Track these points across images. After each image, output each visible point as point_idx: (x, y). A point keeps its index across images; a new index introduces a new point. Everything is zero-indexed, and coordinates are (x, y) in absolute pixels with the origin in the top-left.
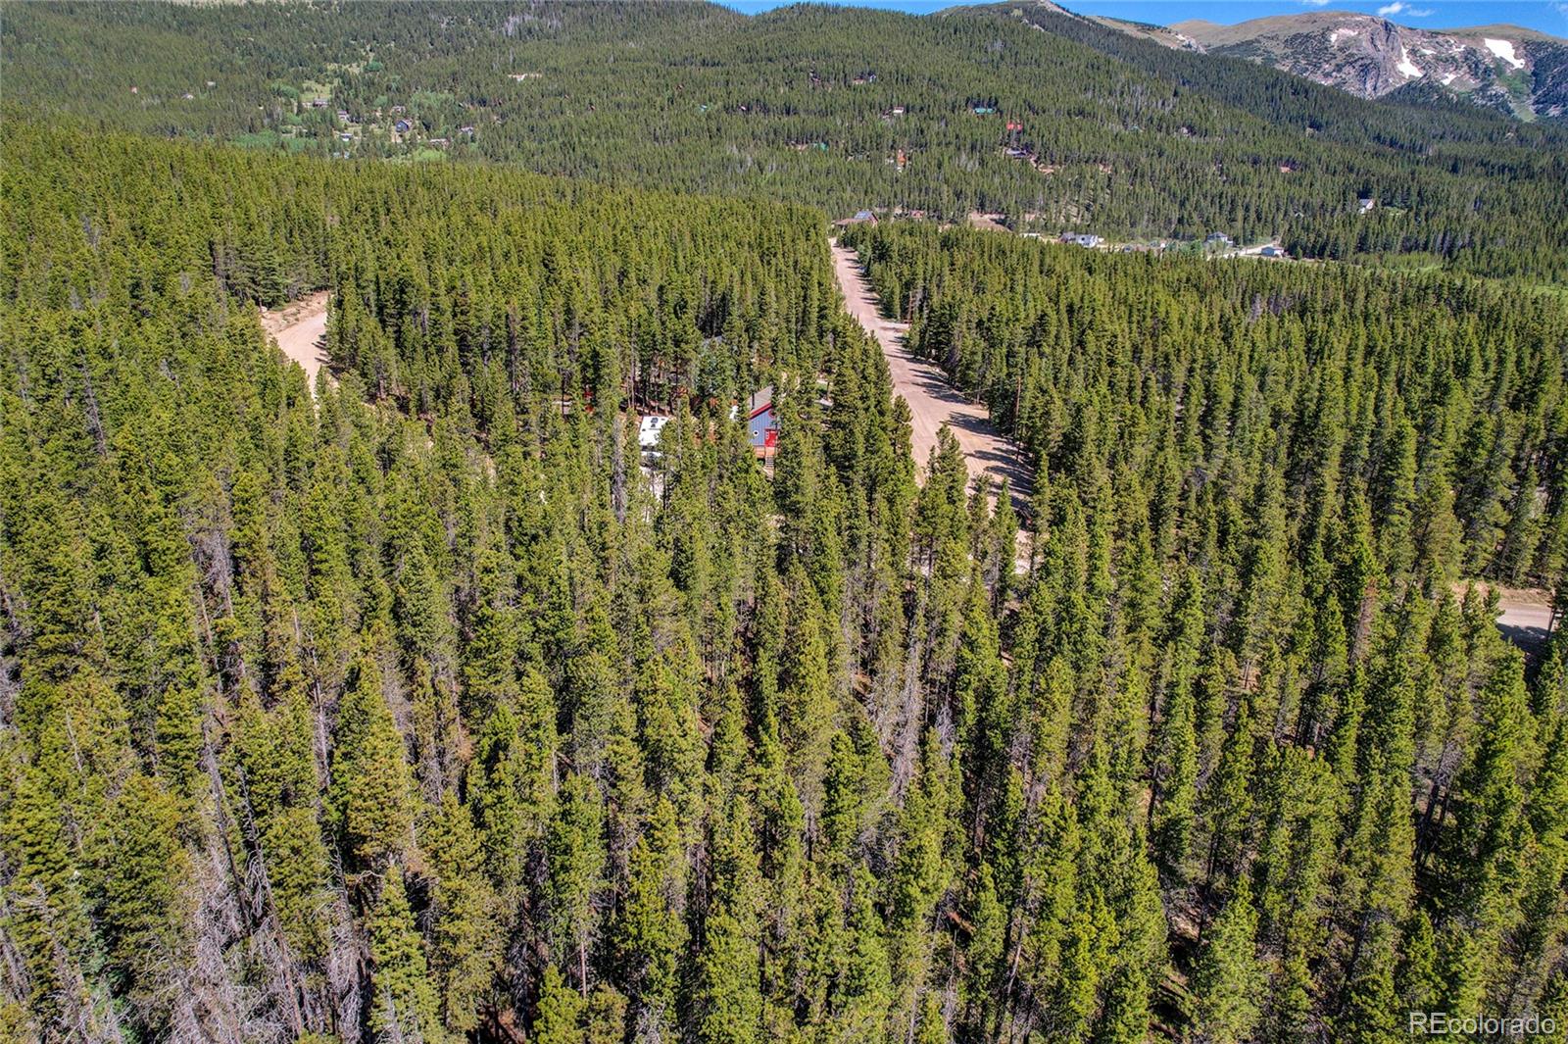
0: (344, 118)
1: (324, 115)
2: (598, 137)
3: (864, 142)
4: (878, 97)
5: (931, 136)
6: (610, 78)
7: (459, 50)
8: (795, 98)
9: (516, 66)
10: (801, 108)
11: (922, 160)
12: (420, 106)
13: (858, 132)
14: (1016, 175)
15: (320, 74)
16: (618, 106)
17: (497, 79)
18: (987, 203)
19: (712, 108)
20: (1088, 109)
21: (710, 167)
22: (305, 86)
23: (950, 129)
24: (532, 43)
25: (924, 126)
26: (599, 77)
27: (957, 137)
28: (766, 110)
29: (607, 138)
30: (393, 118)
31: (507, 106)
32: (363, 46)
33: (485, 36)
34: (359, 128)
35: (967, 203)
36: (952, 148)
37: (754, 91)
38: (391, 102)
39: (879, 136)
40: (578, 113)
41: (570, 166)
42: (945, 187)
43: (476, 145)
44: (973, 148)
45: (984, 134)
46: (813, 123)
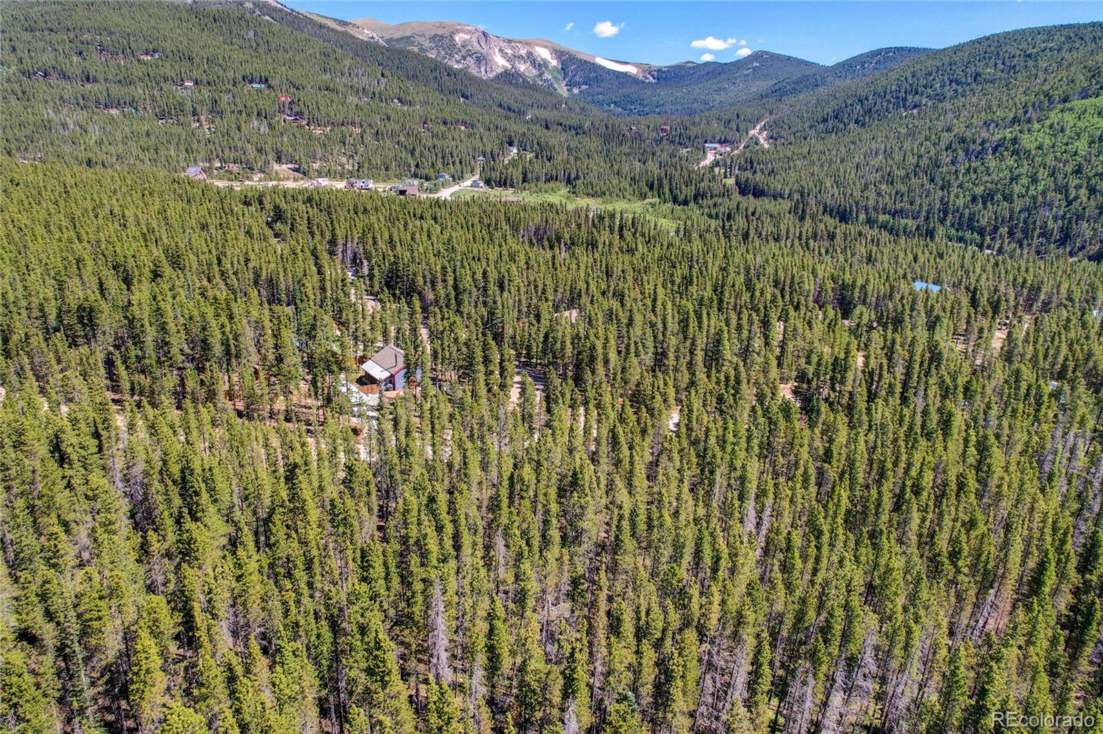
3: (169, 108)
4: (168, 71)
5: (224, 105)
8: (91, 68)
10: (100, 77)
11: (223, 124)
13: (162, 100)
14: (298, 136)
18: (283, 157)
20: (332, 86)
23: (237, 100)
25: (216, 97)
27: (245, 106)
28: (65, 77)
35: (269, 157)
36: (244, 114)
37: (46, 59)
39: (180, 104)
42: (249, 145)
44: (260, 115)
45: (265, 104)
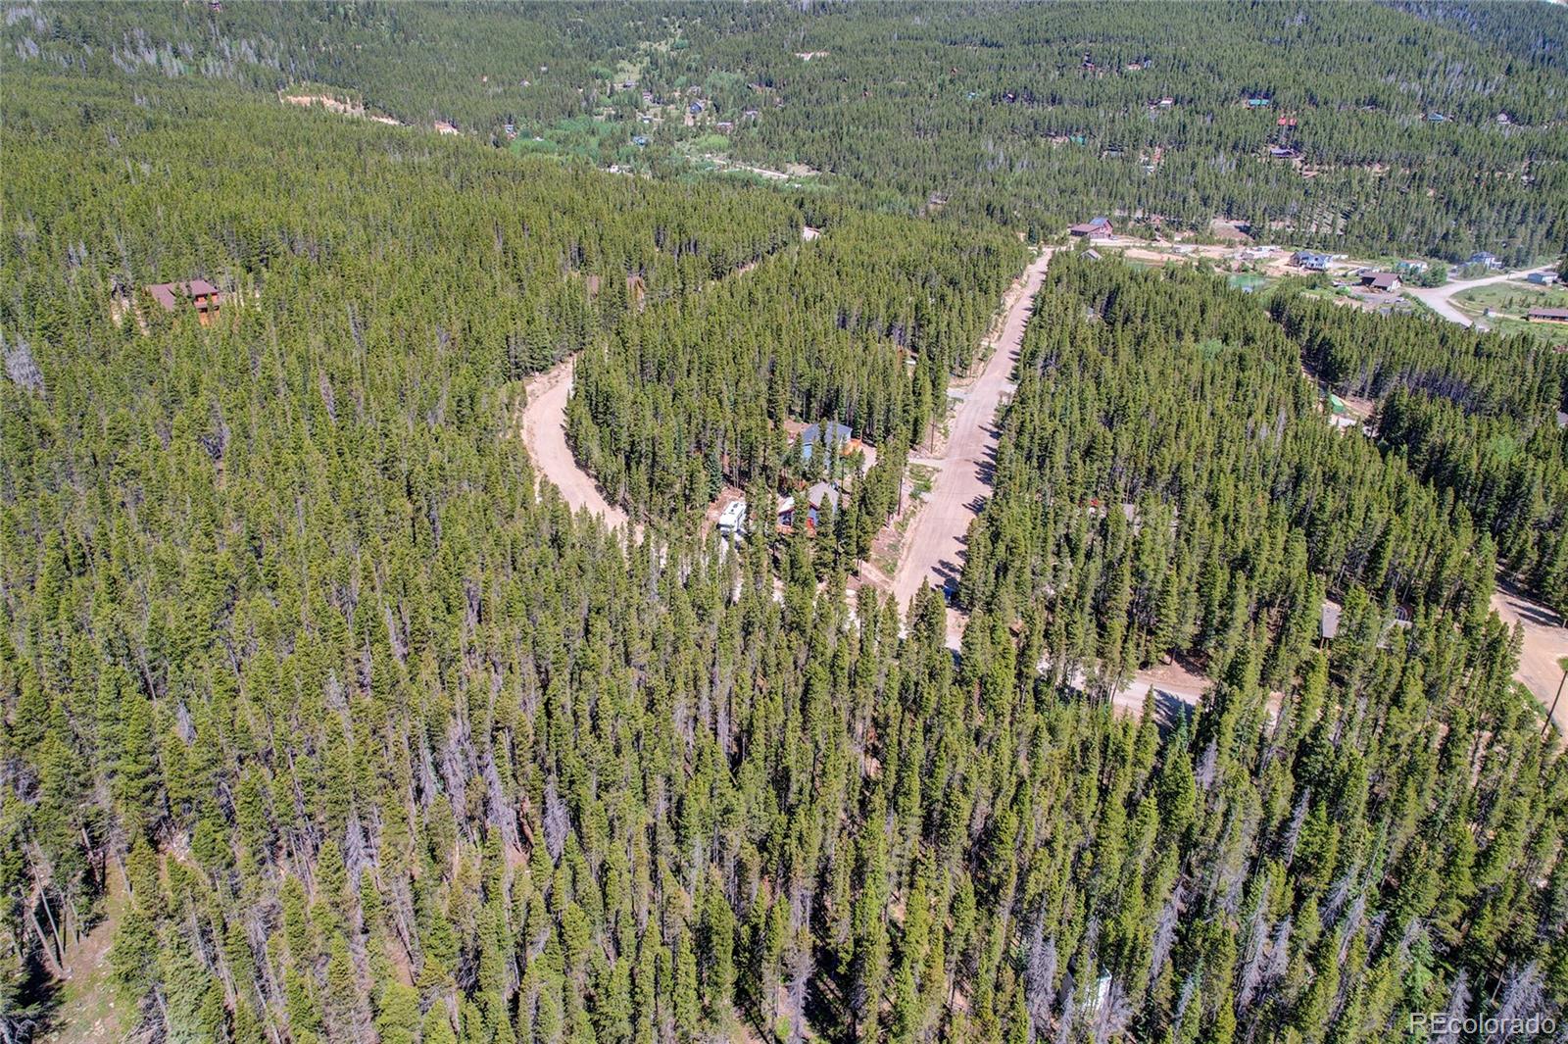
0: (647, 99)
1: (631, 97)
2: (866, 127)
3: (1123, 137)
4: (1147, 87)
5: (1193, 132)
6: (889, 59)
7: (756, 26)
8: (1062, 88)
9: (804, 46)
10: (1066, 97)
11: (1178, 157)
12: (714, 87)
13: (1120, 127)
14: (1273, 180)
15: (631, 54)
16: (890, 92)
17: (786, 58)
19: (980, 95)
20: (1383, 96)
21: (963, 163)
22: (619, 66)
23: (1215, 125)
24: (823, 18)
25: (1188, 121)
26: (879, 58)
27: (1220, 133)
28: (1031, 99)
29: (874, 128)
30: (690, 99)
31: (789, 90)
32: (673, 23)
33: (782, 11)
34: (658, 109)
35: (1211, 211)
36: (1211, 148)
37: (1023, 77)
38: (689, 83)
39: (1139, 131)
40: (852, 99)
41: (835, 156)
42: (1192, 192)
43: (756, 130)
44: (1235, 147)
45: (1252, 131)
46: (1075, 114)
